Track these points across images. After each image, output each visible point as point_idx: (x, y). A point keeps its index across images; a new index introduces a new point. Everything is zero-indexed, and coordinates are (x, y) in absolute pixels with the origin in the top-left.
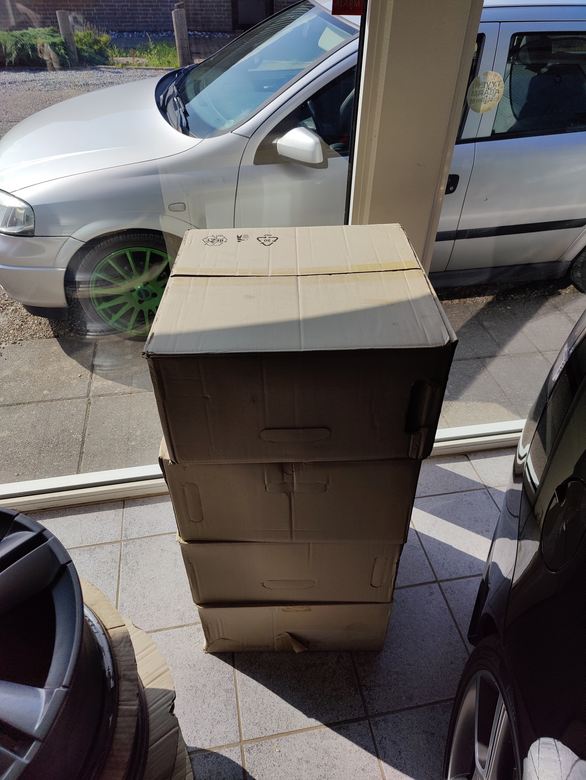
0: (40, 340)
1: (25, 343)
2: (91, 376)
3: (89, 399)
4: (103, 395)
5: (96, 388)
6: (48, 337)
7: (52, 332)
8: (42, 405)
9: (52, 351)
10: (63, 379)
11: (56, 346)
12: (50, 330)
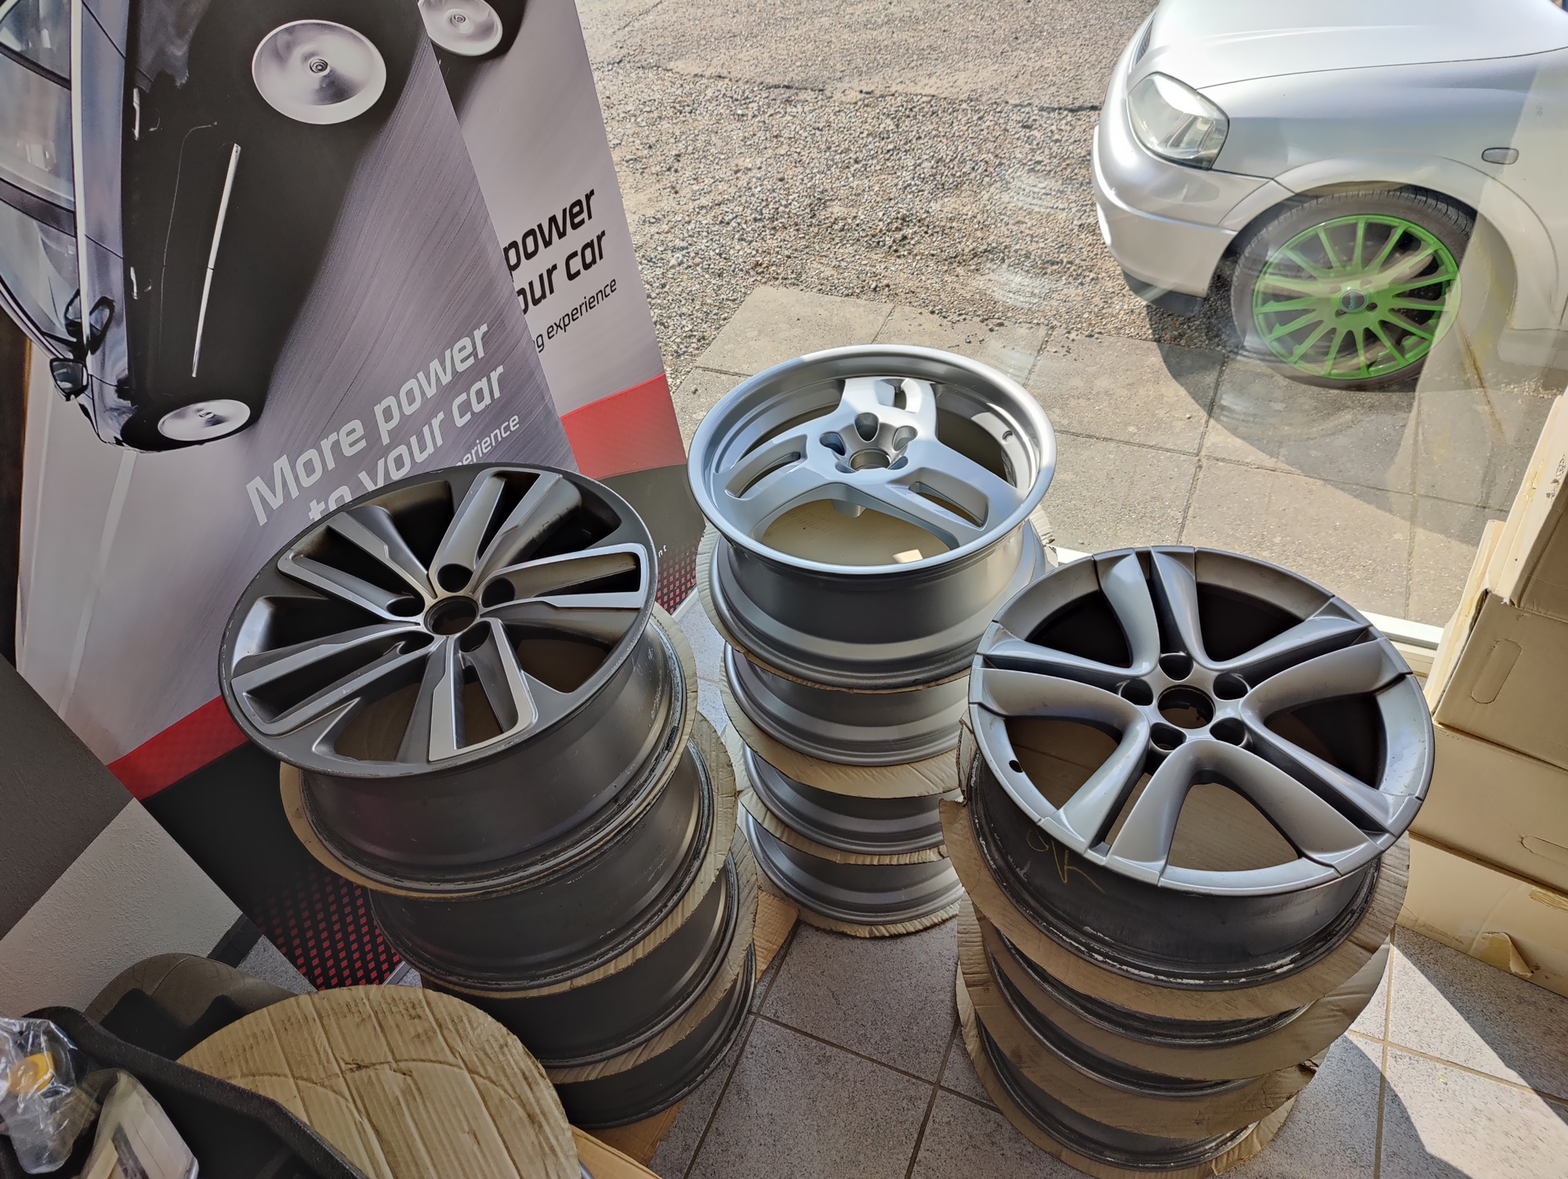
0: (1130, 340)
1: (1107, 340)
2: (1207, 422)
3: (1199, 460)
4: (1223, 460)
5: (1213, 444)
6: (1144, 337)
7: (1150, 331)
8: (1126, 448)
9: (1148, 363)
10: (1161, 416)
11: (1154, 358)
12: (1148, 326)
